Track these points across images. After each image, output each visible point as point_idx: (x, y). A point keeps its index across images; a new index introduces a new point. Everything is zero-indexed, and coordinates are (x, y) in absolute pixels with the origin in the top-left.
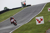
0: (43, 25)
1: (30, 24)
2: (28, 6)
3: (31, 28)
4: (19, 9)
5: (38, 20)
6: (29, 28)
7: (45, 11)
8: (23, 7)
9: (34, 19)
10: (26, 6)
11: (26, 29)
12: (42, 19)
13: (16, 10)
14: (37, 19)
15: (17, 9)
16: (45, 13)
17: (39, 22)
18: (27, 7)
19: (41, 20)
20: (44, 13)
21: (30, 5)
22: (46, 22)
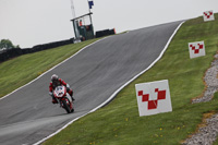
0: (166, 120)
1: (111, 115)
2: (101, 34)
3: (114, 134)
4: (61, 49)
5: (145, 98)
6: (105, 131)
7: (176, 56)
8: (82, 40)
9: (128, 90)
10: (92, 37)
11: (92, 135)
12: (165, 92)
13: (47, 51)
14: (140, 93)
15: (55, 50)
16: (177, 67)
17: (152, 105)
18: (99, 40)
19: (159, 98)
20: (170, 67)
21: (112, 32)
22: (182, 104)
